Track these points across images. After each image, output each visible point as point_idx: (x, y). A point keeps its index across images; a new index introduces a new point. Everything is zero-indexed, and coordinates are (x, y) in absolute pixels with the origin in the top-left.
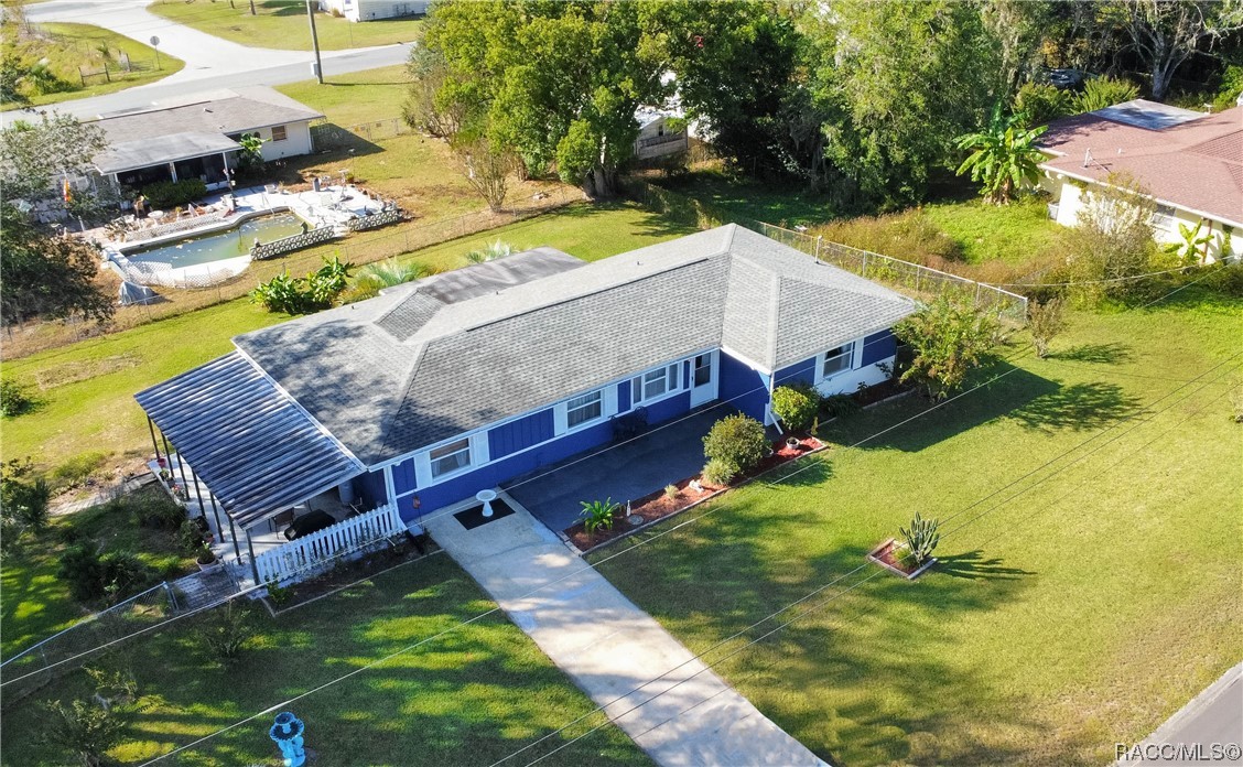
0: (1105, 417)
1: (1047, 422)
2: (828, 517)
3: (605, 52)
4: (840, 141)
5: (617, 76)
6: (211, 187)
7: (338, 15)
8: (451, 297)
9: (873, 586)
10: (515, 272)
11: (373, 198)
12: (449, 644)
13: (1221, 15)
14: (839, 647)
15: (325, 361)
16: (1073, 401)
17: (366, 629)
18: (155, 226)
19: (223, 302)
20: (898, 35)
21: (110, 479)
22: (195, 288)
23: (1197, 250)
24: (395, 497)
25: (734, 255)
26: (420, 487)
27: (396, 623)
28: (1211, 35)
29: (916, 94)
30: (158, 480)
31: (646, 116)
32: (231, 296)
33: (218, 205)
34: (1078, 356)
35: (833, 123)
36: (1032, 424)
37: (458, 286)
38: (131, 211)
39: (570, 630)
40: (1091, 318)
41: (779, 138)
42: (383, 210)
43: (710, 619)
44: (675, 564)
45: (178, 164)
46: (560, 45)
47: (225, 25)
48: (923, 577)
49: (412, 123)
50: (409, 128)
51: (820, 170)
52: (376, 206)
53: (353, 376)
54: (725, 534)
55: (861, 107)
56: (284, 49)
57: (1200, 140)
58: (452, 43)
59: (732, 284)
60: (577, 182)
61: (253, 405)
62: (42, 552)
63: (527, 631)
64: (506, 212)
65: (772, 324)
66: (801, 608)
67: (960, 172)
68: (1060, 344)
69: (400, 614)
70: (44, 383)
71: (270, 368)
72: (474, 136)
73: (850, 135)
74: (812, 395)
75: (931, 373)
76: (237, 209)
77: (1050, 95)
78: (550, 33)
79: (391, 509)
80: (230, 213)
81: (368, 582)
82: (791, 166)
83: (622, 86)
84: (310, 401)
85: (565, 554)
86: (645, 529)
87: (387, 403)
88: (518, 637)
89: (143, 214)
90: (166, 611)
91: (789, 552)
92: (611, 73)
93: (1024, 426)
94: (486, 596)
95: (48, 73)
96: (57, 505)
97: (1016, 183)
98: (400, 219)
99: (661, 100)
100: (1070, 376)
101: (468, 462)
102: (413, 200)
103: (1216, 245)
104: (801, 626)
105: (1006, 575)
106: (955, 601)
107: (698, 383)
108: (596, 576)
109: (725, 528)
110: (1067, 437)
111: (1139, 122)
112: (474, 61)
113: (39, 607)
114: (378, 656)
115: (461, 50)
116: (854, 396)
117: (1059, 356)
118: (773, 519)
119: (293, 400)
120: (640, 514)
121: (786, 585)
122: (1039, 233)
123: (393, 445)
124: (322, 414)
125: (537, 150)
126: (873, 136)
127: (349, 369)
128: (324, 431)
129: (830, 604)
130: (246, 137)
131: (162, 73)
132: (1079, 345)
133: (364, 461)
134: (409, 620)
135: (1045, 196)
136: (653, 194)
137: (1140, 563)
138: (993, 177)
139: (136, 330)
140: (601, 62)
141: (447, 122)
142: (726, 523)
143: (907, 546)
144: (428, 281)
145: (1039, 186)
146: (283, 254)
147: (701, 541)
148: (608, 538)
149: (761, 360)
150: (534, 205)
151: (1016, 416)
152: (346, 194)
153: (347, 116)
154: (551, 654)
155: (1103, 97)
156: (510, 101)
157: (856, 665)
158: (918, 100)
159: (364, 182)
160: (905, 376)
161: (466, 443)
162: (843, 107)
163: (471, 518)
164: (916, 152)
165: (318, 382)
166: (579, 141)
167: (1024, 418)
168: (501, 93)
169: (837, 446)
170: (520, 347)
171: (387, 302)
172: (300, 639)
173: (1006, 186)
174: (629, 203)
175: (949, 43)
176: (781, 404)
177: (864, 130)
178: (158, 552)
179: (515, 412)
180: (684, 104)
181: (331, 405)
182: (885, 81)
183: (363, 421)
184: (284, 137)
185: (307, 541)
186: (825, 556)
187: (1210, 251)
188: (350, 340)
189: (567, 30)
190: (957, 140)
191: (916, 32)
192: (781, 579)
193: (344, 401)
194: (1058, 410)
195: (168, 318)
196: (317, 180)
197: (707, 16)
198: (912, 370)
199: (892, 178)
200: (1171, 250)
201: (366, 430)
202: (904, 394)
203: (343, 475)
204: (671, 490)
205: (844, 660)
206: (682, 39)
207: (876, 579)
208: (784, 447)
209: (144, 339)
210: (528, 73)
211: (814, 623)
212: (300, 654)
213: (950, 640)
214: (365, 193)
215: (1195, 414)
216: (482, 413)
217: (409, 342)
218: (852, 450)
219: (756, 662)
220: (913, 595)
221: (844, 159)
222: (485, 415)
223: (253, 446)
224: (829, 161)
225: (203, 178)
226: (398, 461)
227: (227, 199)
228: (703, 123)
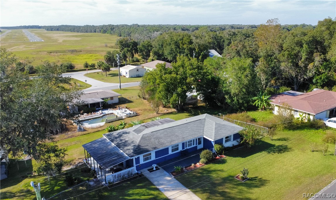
0: (284, 151)
1: (272, 152)
2: (226, 170)
3: (180, 81)
4: (229, 99)
5: (183, 85)
6: (97, 109)
7: (124, 76)
8: (148, 127)
9: (235, 183)
10: (161, 122)
11: (131, 111)
12: (146, 194)
13: (307, 74)
14: (228, 195)
15: (122, 138)
16: (278, 148)
17: (128, 191)
18: (85, 116)
19: (99, 131)
20: (240, 78)
21: (75, 163)
22: (92, 128)
23: (303, 119)
24: (135, 165)
25: (206, 119)
26: (141, 163)
27: (134, 190)
28: (305, 78)
29: (244, 89)
30: (85, 163)
31: (189, 94)
32: (100, 130)
33: (98, 112)
34: (279, 140)
35: (227, 95)
36: (269, 152)
37: (149, 125)
38: (80, 113)
39: (171, 192)
40: (282, 132)
41: (217, 98)
42: (133, 113)
43: (201, 190)
44: (194, 179)
45: (91, 104)
46: (171, 80)
47: (101, 78)
48: (246, 181)
49: (140, 97)
50: (139, 98)
51: (225, 105)
52: (132, 113)
53: (127, 141)
54: (204, 173)
55: (233, 91)
56: (113, 83)
57: (303, 98)
58: (149, 79)
59: (206, 124)
60: (174, 108)
61: (107, 147)
62: (60, 177)
63: (162, 192)
64: (159, 114)
65: (214, 131)
66: (220, 187)
67: (254, 104)
68: (275, 137)
69: (136, 188)
70: (60, 146)
71: (110, 140)
72: (153, 99)
73: (231, 97)
74: (223, 146)
75: (247, 141)
76: (102, 113)
77: (272, 89)
78: (169, 77)
79: (134, 168)
80: (101, 114)
81: (129, 182)
82: (219, 104)
83: (184, 87)
84: (119, 146)
85: (171, 177)
86: (187, 172)
87: (134, 146)
88: (160, 193)
89: (83, 114)
90: (86, 188)
91: (218, 177)
92: (181, 85)
93: (267, 153)
94: (154, 185)
95: (63, 87)
96: (63, 168)
97: (265, 106)
98: (137, 115)
99: (192, 91)
100: (277, 143)
101: (151, 159)
102: (140, 111)
103: (307, 118)
104: (220, 191)
105: (264, 181)
106: (253, 186)
107: (199, 144)
108: (177, 181)
109: (204, 172)
110: (276, 154)
111: (291, 95)
112: (154, 83)
113: (59, 188)
114: (131, 197)
115: (151, 81)
116: (232, 147)
117: (275, 140)
118: (214, 171)
119: (115, 146)
120: (187, 169)
121: (217, 183)
122: (271, 117)
123: (135, 154)
124: (121, 148)
125: (166, 101)
126: (235, 97)
127: (127, 140)
128: (122, 151)
129: (226, 186)
130: (105, 99)
131: (87, 87)
132: (279, 138)
133: (130, 157)
134: (137, 190)
135: (272, 109)
136: (190, 110)
137: (291, 178)
138: (260, 105)
139: (80, 136)
140: (179, 83)
141: (147, 96)
142: (204, 171)
143: (242, 175)
144: (143, 124)
145: (270, 107)
146: (112, 122)
147: (199, 175)
148: (180, 174)
149: (211, 138)
150: (165, 112)
151: (266, 151)
152: (126, 110)
153: (126, 96)
154: (167, 196)
155: (283, 90)
156: (161, 90)
157: (232, 198)
158: (244, 90)
159: (129, 108)
160: (242, 142)
161: (150, 154)
162: (229, 92)
163: (151, 170)
164: (244, 101)
165: (120, 142)
166: (175, 98)
167: (267, 151)
168: (159, 89)
169: (228, 157)
170: (162, 135)
171: (135, 128)
172: (114, 193)
173: (263, 107)
174: (185, 112)
175: (250, 79)
176: (216, 147)
177: (233, 96)
178: (85, 177)
179: (161, 148)
180: (197, 92)
181: (123, 146)
182: (237, 86)
183: (129, 149)
184: (113, 99)
185: (117, 174)
186: (226, 177)
187: (306, 119)
188: (127, 134)
189: (173, 77)
190: (253, 98)
191: (243, 77)
192: (216, 182)
193: (126, 146)
194: (274, 150)
195: (87, 134)
196: (119, 107)
197: (201, 74)
198: (243, 141)
199: (240, 106)
200: (298, 119)
201: (130, 151)
202: (242, 147)
203: (125, 160)
204: (193, 165)
205: (229, 197)
206: (196, 79)
207: (236, 182)
208: (217, 157)
209: (82, 138)
210: (164, 85)
211: (223, 190)
212: (114, 196)
213: (251, 193)
214: (129, 110)
215: (303, 150)
216: (154, 148)
217: (139, 134)
218: (231, 158)
219: (211, 198)
220: (244, 185)
221: (230, 102)
222: (155, 148)
223: (106, 154)
224: (227, 103)
225: (95, 107)
226: (136, 157)
227: (101, 111)
228: (201, 96)
